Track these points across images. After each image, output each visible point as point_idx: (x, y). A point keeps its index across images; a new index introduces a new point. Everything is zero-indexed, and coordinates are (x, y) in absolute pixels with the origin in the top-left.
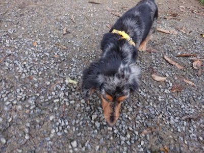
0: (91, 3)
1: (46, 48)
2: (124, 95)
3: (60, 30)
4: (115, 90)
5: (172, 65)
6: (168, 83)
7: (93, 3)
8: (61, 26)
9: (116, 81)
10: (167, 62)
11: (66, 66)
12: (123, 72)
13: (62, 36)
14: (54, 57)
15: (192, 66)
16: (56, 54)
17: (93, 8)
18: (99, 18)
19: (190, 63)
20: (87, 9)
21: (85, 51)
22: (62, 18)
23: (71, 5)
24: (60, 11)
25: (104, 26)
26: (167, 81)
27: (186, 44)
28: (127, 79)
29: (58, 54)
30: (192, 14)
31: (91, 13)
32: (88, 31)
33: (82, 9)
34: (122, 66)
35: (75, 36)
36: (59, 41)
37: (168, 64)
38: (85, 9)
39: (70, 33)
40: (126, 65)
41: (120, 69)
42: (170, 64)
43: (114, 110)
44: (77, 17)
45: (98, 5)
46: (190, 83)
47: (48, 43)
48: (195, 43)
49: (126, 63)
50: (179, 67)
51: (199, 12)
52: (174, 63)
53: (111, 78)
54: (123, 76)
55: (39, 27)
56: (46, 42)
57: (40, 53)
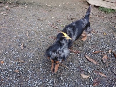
0: (38, 20)
1: (10, 65)
2: (58, 61)
3: (19, 46)
4: (54, 58)
5: (91, 62)
6: (91, 79)
7: (40, 20)
8: (20, 43)
9: (55, 54)
10: (88, 60)
11: (24, 79)
12: (59, 51)
13: (21, 51)
14: (15, 72)
15: (102, 61)
16: (17, 69)
17: (40, 24)
18: (44, 31)
19: (100, 58)
20: (36, 25)
21: (37, 61)
22: (20, 36)
23: (26, 24)
24: (19, 30)
25: (48, 37)
26: (90, 77)
27: (96, 42)
28: (60, 55)
29: (18, 69)
30: (96, 18)
31: (38, 28)
32: (38, 43)
33: (33, 26)
34: (59, 49)
35: (29, 49)
36: (19, 56)
37: (88, 61)
38: (35, 26)
39: (26, 47)
40: (61, 49)
41: (58, 50)
42: (89, 61)
43: (54, 67)
44: (30, 33)
45: (43, 21)
46: (103, 75)
47: (11, 59)
48: (101, 41)
49: (62, 48)
50: (95, 63)
51: (99, 16)
52: (91, 60)
53: (54, 53)
54: (58, 53)
55: (5, 46)
56: (10, 59)
57: (6, 70)
